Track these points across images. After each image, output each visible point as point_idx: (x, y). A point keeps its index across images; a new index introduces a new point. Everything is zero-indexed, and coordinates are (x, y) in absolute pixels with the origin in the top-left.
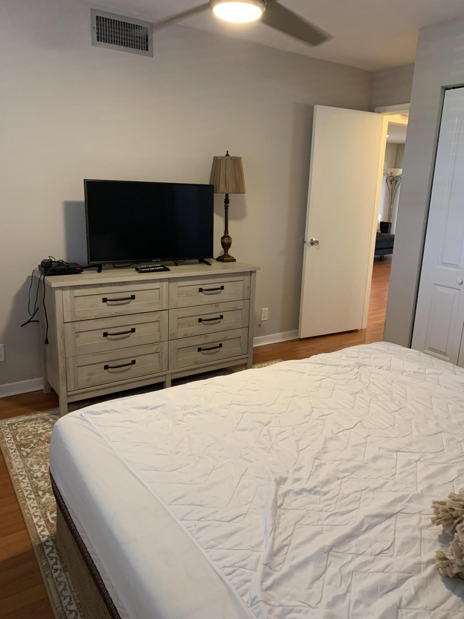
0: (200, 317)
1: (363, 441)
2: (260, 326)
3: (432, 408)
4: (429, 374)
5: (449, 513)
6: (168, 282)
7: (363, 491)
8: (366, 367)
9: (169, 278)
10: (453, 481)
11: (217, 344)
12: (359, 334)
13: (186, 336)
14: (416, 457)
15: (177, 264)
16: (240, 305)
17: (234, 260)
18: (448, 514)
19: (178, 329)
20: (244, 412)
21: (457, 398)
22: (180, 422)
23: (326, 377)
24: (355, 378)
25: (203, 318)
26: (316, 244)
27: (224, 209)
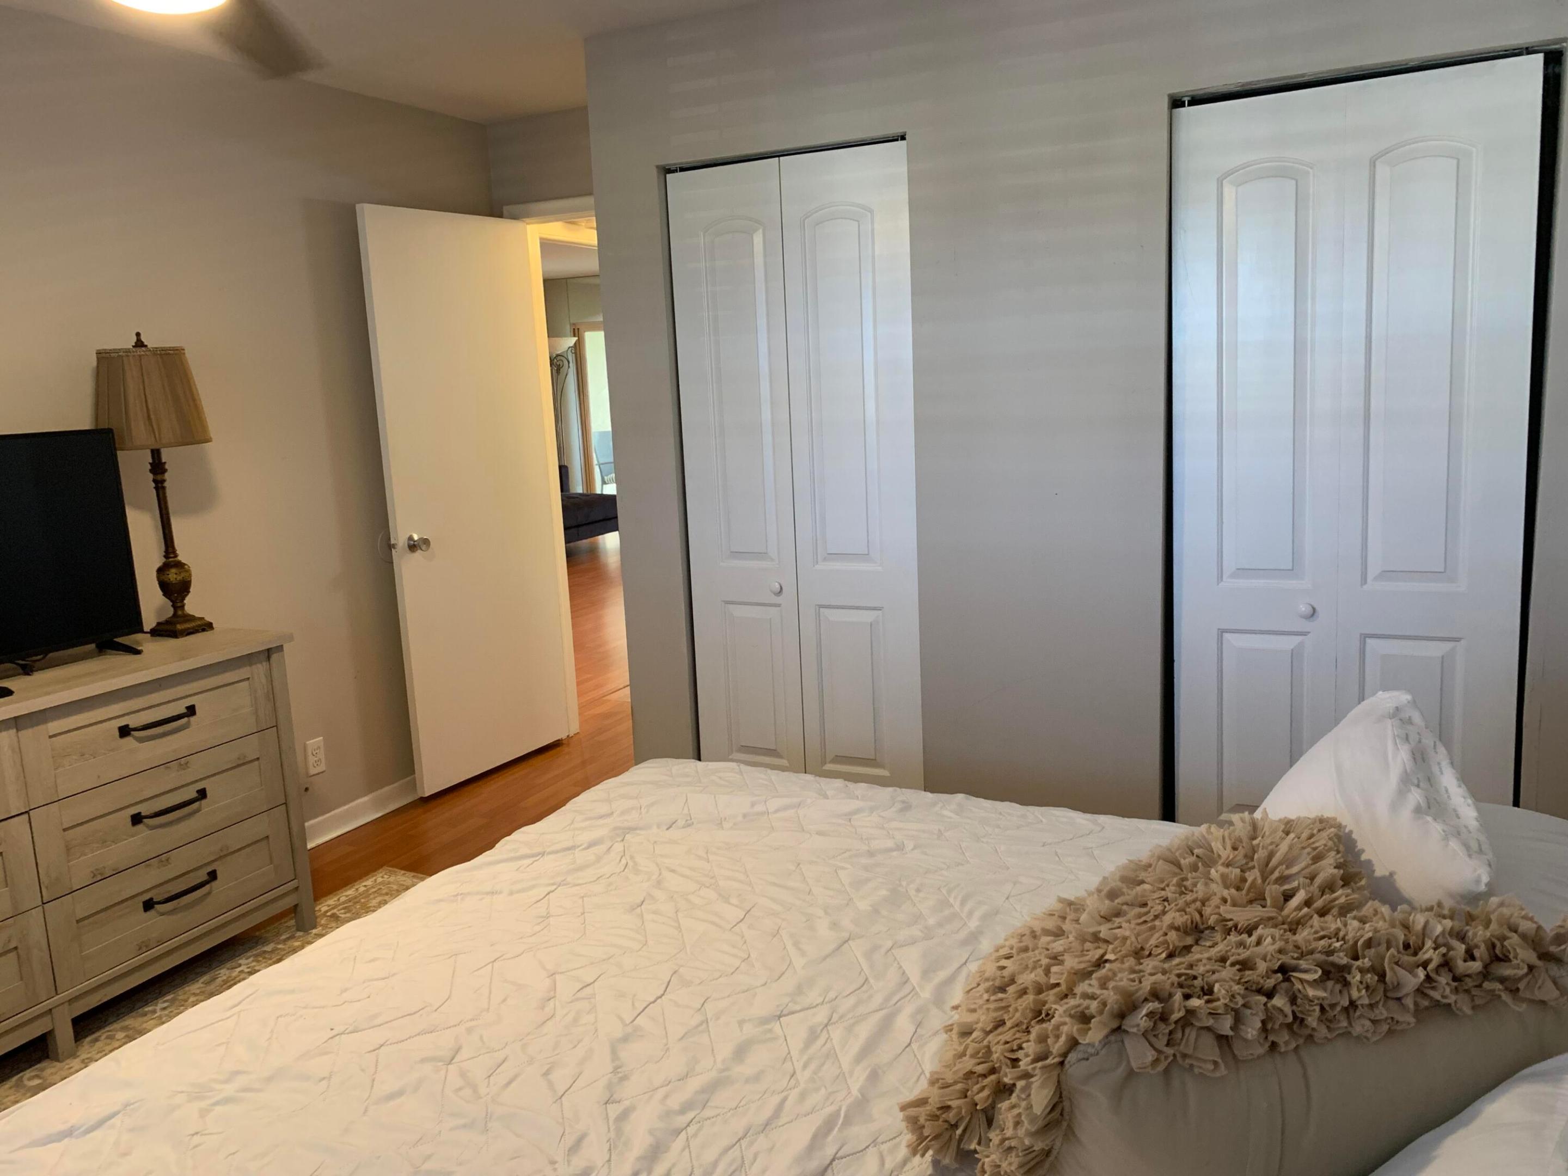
0: (134, 810)
1: (698, 1018)
2: (309, 792)
3: (810, 890)
4: (776, 811)
5: (941, 1120)
6: (15, 730)
7: (742, 1141)
8: (638, 832)
9: (16, 718)
10: (909, 1044)
11: (202, 876)
12: (565, 749)
13: (99, 878)
14: (821, 1016)
15: (27, 670)
16: (251, 748)
17: (207, 626)
18: (940, 1122)
19: (69, 861)
20: (378, 1046)
21: (850, 850)
22: (196, 1140)
23: (555, 887)
24: (623, 868)
25: (144, 809)
26: (424, 547)
27: (154, 491)
